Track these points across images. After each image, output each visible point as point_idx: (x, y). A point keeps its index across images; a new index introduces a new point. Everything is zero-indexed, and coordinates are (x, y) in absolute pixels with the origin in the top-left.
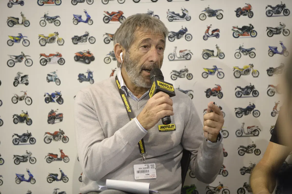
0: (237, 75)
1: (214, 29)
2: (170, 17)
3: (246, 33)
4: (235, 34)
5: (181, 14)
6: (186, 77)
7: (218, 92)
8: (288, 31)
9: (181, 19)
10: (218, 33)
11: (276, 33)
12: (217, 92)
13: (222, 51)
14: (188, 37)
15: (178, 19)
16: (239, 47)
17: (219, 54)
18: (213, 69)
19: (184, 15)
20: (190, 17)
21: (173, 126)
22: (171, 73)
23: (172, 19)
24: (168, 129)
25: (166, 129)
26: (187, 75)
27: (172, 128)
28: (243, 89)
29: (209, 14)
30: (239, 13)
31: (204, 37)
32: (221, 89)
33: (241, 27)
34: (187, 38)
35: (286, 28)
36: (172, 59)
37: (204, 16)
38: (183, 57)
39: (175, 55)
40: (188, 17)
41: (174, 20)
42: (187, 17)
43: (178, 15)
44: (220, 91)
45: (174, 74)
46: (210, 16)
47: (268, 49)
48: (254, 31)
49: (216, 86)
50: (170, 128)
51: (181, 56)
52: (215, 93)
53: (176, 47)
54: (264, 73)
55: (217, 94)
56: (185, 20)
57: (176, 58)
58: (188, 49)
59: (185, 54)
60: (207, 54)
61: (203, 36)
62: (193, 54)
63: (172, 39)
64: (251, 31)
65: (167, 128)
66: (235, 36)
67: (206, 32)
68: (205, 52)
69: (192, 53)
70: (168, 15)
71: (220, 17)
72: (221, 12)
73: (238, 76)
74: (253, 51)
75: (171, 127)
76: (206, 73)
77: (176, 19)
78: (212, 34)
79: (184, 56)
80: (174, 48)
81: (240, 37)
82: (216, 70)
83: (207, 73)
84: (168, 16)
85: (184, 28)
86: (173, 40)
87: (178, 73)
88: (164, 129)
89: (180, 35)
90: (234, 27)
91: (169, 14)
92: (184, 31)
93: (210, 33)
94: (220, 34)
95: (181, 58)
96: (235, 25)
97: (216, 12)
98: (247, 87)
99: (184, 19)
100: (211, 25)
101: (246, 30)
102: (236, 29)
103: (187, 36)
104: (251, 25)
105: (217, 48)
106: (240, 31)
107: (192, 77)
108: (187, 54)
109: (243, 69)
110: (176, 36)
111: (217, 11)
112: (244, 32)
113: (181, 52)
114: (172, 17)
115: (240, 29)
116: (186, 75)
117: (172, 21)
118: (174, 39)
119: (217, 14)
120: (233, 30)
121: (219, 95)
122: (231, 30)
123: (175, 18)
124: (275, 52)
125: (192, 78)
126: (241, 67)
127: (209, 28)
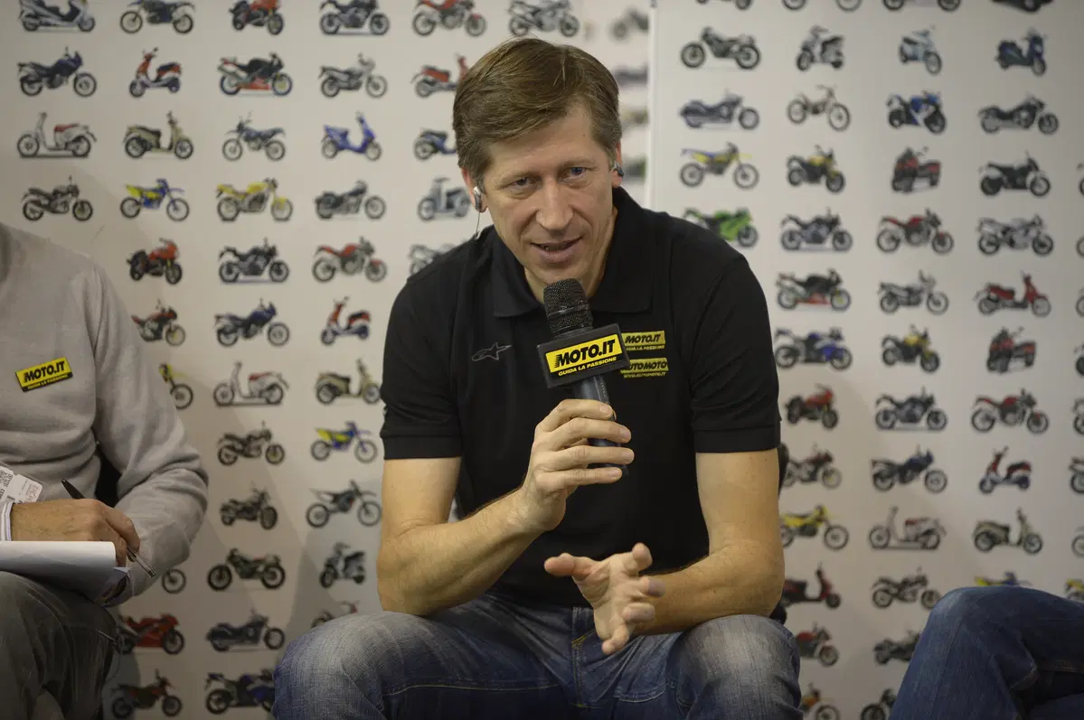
0: (229, 211)
1: (166, 61)
2: (29, 16)
3: (259, 82)
4: (226, 82)
5: (65, 10)
6: (70, 213)
7: (169, 263)
8: (381, 84)
9: (65, 23)
10: (176, 75)
11: (346, 85)
12: (164, 263)
13: (186, 133)
14: (84, 85)
15: (55, 25)
16: (237, 123)
17: (175, 143)
18: (155, 190)
19: (74, 12)
20: (93, 20)
21: (62, 363)
22: (26, 196)
23: (37, 22)
24: (48, 376)
25: (42, 378)
26: (75, 207)
27: (61, 373)
28: (242, 258)
29: (153, 14)
30: (241, 17)
31: (133, 86)
32: (176, 254)
33: (245, 61)
34: (81, 86)
35: (375, 73)
36: (31, 152)
37: (134, 20)
38: (63, 146)
39: (41, 139)
40: (86, 18)
41: (41, 28)
42: (82, 20)
43: (55, 11)
44: (173, 259)
45: (35, 202)
46: (153, 21)
47: (322, 134)
48: (283, 75)
49: (162, 245)
50: (54, 375)
51: (59, 142)
52: (157, 266)
53: (44, 115)
54: (305, 209)
55: (165, 268)
56: (76, 28)
57: (42, 150)
58: (83, 123)
59: (71, 139)
60: (140, 141)
61: (128, 84)
62: (95, 140)
63: (33, 88)
64: (274, 74)
65: (44, 375)
66: (227, 88)
67: (138, 72)
68: (132, 135)
69: (92, 136)
70: (24, 8)
71: (184, 25)
72: (188, 10)
73: (230, 215)
74: (278, 137)
75: (55, 369)
76: (136, 201)
77: (48, 24)
78: (158, 80)
79: (67, 144)
80: (37, 118)
81: (242, 92)
82: (164, 194)
83: (137, 203)
84: (22, 12)
85: (73, 55)
86: (36, 90)
87: (46, 196)
88: (36, 381)
89: (58, 76)
90: (226, 62)
91: (27, 7)
92: (72, 64)
93: (152, 74)
94: (183, 79)
95: (59, 149)
96: (229, 55)
97: (172, 9)
98: (256, 252)
99: (73, 26)
100: (156, 50)
101: (260, 70)
102: (231, 68)
103: (81, 80)
104: (274, 56)
105: (172, 123)
106: (243, 74)
107: (89, 212)
108: (79, 139)
109: (246, 194)
110: (45, 80)
111: (175, 6)
112: (253, 79)
113: (58, 129)
114: (36, 16)
115: (242, 68)
116: (71, 206)
117: (34, 28)
118: (40, 89)
119: (177, 15)
120: (220, 69)
121: (170, 272)
122: (216, 68)
123: (44, 20)
124: (340, 143)
125: (90, 215)
126: (242, 186)
127: (148, 58)
